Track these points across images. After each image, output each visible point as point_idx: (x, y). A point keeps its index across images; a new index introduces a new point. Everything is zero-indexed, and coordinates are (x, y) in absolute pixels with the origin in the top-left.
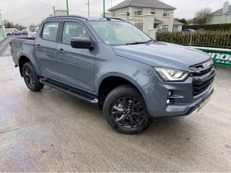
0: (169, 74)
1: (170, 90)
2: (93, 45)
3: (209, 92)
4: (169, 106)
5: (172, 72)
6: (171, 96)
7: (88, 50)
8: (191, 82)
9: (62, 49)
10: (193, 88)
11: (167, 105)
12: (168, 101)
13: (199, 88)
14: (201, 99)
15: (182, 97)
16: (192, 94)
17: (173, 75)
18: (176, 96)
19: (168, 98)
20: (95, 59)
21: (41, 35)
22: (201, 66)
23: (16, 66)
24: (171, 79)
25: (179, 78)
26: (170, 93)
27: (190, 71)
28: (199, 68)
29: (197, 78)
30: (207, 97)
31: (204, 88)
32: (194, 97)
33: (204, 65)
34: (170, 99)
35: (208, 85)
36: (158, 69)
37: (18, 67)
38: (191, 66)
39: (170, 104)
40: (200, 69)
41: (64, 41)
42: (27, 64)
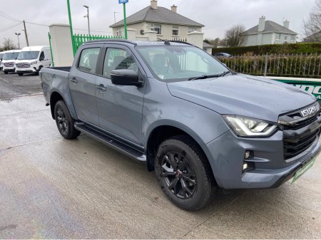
0: (247, 126)
1: (247, 150)
2: (142, 80)
3: (313, 152)
4: (247, 173)
5: (252, 123)
6: (248, 158)
7: (134, 87)
8: (281, 139)
9: (102, 85)
10: (284, 148)
11: (244, 171)
12: (245, 166)
13: (295, 148)
14: (299, 163)
15: (267, 160)
16: (283, 157)
17: (253, 128)
18: (257, 160)
19: (245, 162)
20: (144, 100)
21: (78, 66)
22: (299, 115)
23: (47, 105)
24: (249, 133)
25: (262, 131)
26: (247, 155)
27: (279, 122)
28: (295, 117)
29: (290, 132)
30: (309, 161)
31: (305, 146)
32: (288, 161)
33: (303, 112)
34: (248, 163)
35: (311, 142)
36: (229, 119)
37: (49, 106)
38: (280, 115)
39: (248, 170)
40: (297, 119)
41: (105, 73)
42: (59, 103)
